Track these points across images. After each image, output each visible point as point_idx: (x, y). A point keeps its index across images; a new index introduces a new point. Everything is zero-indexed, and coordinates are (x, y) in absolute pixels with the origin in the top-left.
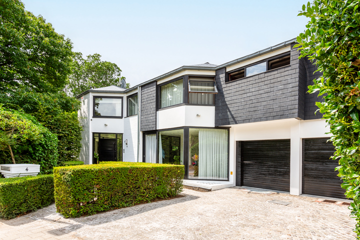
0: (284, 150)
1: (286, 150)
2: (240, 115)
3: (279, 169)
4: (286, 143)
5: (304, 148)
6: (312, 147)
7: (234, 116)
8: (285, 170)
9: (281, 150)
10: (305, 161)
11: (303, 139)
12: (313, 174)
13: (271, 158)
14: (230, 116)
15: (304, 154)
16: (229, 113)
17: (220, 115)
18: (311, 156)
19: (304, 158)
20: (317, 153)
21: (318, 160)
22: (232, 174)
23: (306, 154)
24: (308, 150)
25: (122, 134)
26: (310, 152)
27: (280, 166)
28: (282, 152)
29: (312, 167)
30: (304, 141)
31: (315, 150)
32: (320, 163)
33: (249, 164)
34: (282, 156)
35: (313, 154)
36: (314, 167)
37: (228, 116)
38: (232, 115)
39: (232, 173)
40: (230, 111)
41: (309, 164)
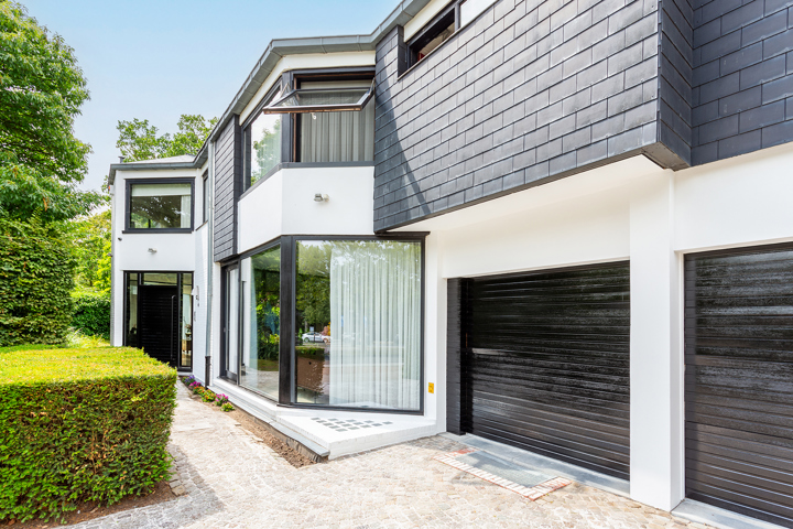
0: (607, 308)
1: (615, 307)
2: (438, 179)
3: (587, 384)
4: (612, 280)
5: (692, 295)
6: (734, 291)
7: (423, 185)
8: (611, 387)
9: (595, 308)
10: (700, 352)
11: (687, 258)
12: (741, 414)
13: (559, 337)
14: (410, 191)
15: (693, 322)
16: (406, 180)
17: (386, 190)
18: (729, 331)
19: (692, 341)
20: (758, 320)
21: (768, 351)
22: (431, 391)
23: (700, 322)
24: (712, 304)
25: (192, 272)
26: (723, 311)
27: (592, 370)
28: (599, 313)
29: (734, 382)
30: (693, 264)
31: (750, 303)
32: (777, 366)
33: (487, 359)
34: (598, 331)
35: (737, 321)
36: (742, 384)
37: (405, 191)
38: (414, 183)
39: (431, 386)
40: (409, 173)
41: (720, 367)
